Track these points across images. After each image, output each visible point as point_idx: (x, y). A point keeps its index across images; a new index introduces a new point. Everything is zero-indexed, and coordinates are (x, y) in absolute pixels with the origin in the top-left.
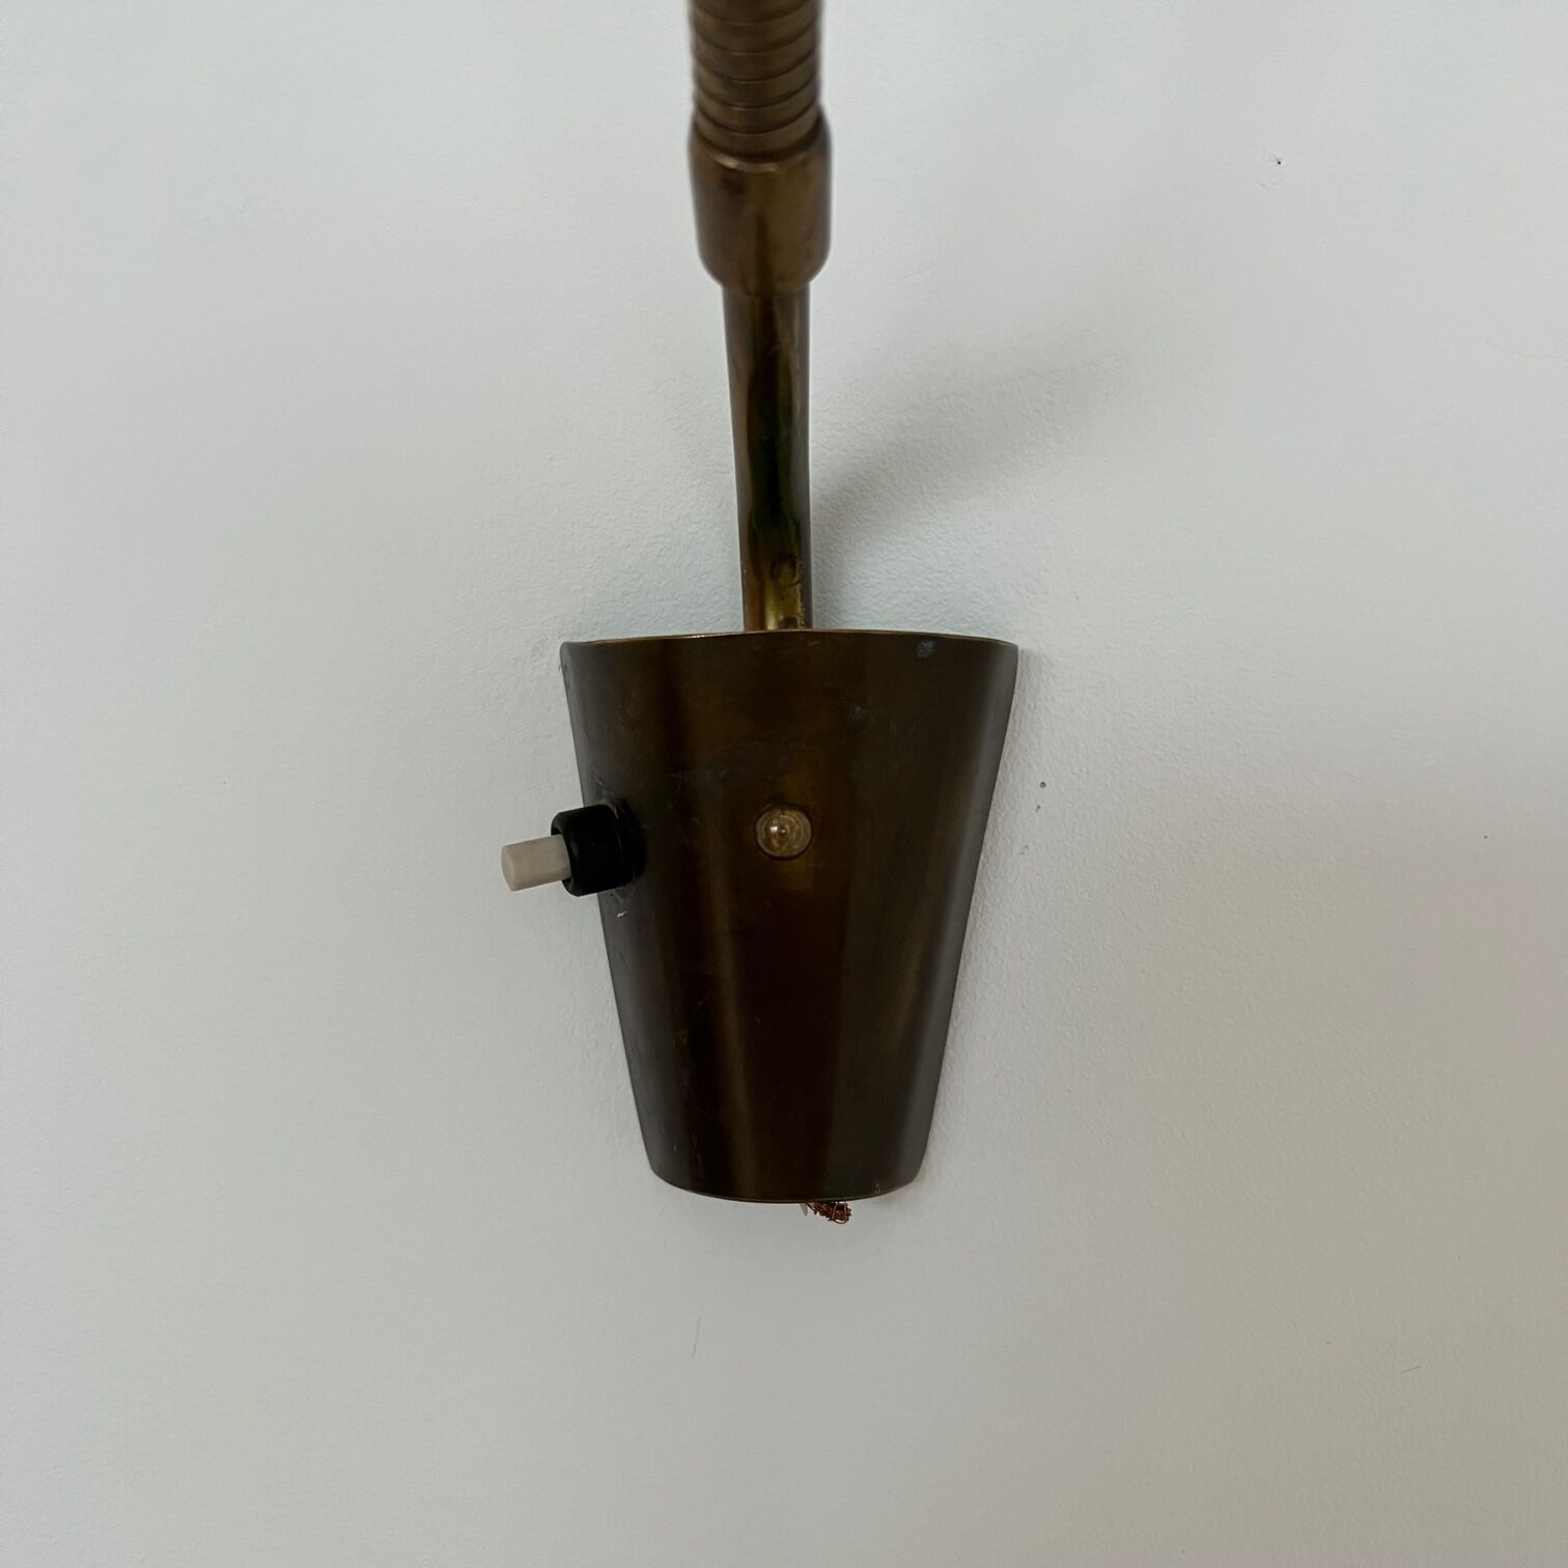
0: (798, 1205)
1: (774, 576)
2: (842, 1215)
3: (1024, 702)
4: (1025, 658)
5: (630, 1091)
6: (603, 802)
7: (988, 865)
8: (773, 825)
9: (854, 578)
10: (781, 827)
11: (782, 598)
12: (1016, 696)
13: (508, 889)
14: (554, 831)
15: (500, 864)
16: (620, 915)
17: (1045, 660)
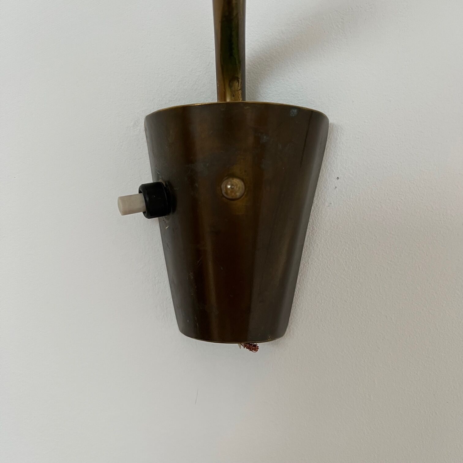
0: (237, 344)
1: (230, 86)
2: (255, 348)
3: (331, 144)
4: (331, 127)
5: (172, 300)
6: (160, 181)
7: (315, 211)
8: (229, 184)
9: (262, 94)
10: (232, 185)
11: (234, 96)
12: (327, 142)
13: (121, 215)
14: (140, 192)
15: (117, 205)
16: (167, 227)
17: (339, 127)
